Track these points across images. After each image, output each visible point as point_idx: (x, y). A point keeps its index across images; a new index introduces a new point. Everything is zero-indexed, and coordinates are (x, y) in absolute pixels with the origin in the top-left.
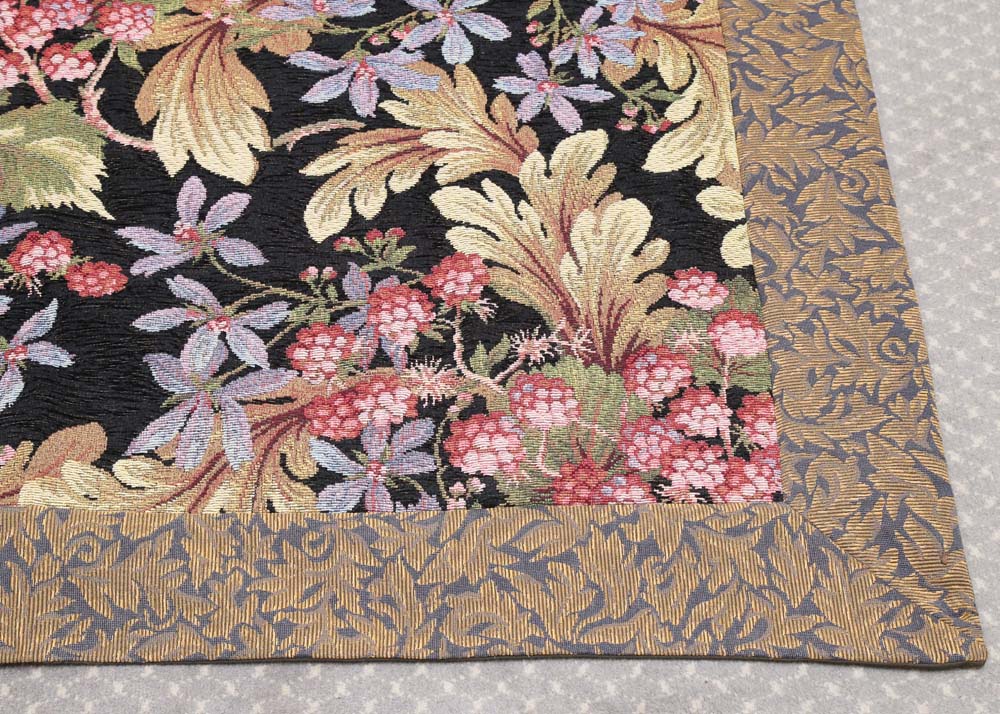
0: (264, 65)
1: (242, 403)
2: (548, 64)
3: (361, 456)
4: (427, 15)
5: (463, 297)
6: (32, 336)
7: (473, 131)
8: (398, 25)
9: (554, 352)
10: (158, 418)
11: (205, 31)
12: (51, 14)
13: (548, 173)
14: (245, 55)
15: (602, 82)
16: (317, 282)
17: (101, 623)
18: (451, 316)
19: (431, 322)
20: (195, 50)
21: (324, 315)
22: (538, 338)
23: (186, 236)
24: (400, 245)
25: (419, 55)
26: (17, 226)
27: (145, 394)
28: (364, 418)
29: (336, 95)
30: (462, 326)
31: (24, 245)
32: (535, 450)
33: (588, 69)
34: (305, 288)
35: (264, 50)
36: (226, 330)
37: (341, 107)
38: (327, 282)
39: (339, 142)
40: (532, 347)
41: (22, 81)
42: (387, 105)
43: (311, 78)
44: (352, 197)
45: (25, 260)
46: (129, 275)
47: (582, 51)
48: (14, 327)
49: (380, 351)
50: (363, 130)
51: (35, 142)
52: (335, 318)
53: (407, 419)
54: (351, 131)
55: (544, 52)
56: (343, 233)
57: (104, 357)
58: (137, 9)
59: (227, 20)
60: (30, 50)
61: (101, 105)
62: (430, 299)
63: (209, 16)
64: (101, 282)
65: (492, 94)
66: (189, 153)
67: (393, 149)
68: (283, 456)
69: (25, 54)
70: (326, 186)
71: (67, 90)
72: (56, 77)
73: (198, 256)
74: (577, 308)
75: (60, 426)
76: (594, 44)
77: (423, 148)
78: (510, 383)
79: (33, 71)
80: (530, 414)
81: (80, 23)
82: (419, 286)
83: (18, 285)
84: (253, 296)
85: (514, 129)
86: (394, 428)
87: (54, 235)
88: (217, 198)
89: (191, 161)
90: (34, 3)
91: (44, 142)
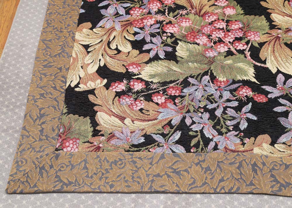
6: (246, 111)
10: (284, 134)
11: (274, 38)
12: (233, 34)
14: (286, 44)
17: (282, 185)
20: (273, 43)
23: (280, 89)
26: (237, 84)
27: (279, 128)
31: (240, 89)
35: (291, 43)
41: (229, 49)
45: (241, 93)
46: (268, 98)
48: (241, 109)
51: (236, 64)
57: (266, 118)
58: (255, 33)
59: (279, 36)
60: (229, 42)
61: (250, 55)
63: (274, 34)
64: (261, 99)
66: (277, 68)
71: (241, 52)
72: (238, 49)
73: (285, 94)
75: (259, 134)
79: (231, 47)
81: (241, 36)
83: (239, 99)
87: (247, 87)
88: (288, 79)
89: (278, 70)
90: (228, 31)
91: (239, 64)
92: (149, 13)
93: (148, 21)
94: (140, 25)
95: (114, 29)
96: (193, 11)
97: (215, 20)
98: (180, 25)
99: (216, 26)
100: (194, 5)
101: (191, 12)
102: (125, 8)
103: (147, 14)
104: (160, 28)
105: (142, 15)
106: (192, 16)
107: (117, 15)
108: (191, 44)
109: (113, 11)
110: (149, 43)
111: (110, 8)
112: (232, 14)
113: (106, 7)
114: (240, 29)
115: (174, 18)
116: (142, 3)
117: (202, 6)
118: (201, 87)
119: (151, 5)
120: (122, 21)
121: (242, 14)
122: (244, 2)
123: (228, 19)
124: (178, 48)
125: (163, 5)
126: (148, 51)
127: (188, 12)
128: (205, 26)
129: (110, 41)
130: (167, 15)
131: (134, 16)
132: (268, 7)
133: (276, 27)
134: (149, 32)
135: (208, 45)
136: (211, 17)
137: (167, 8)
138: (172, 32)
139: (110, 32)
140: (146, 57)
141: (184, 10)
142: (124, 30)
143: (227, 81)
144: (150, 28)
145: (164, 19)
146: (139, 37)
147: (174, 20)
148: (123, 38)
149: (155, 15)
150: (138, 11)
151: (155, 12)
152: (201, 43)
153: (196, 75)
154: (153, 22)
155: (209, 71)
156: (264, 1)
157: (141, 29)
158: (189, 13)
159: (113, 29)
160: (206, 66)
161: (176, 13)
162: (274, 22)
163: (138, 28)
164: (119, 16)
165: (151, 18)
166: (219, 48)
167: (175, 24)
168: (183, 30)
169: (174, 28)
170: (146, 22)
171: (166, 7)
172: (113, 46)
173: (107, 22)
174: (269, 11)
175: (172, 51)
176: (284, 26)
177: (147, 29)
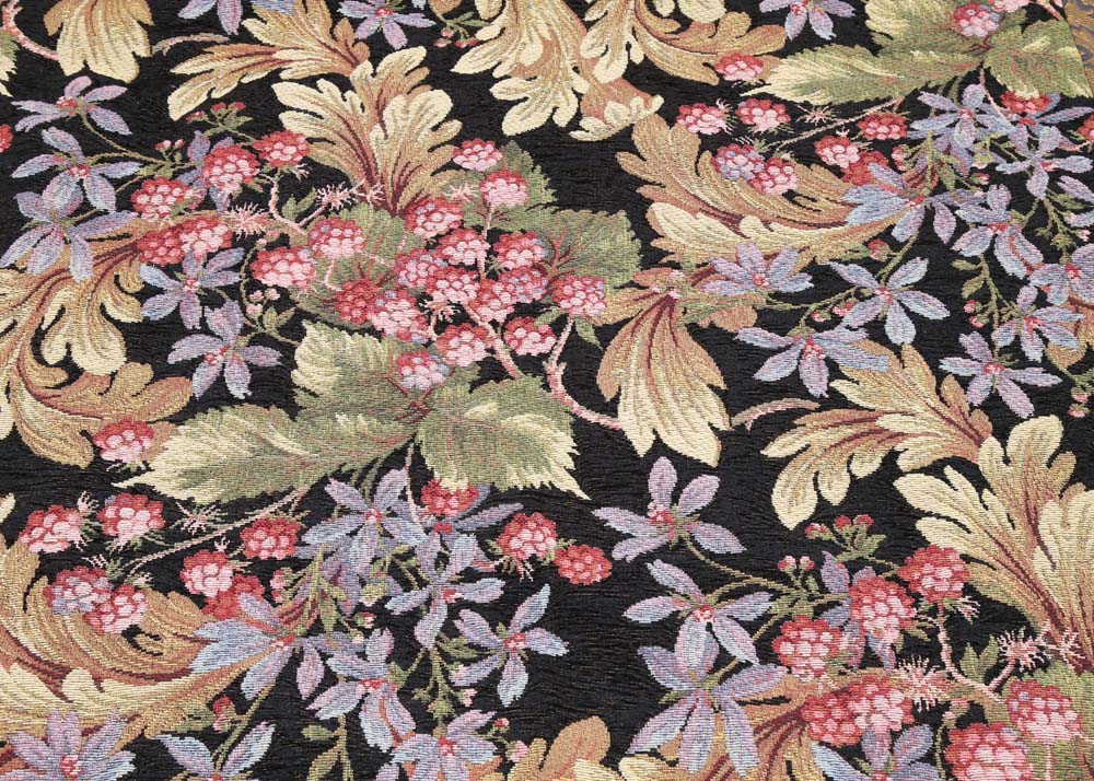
0: (714, 340)
1: (742, 703)
2: (992, 346)
3: (864, 766)
4: (866, 293)
5: (944, 594)
6: (528, 621)
7: (927, 415)
8: (839, 301)
9: (1043, 657)
10: (657, 714)
11: (654, 306)
12: (510, 287)
13: (1007, 461)
14: (694, 330)
15: (1047, 365)
16: (797, 572)
18: (933, 612)
19: (912, 619)
20: (647, 324)
21: (806, 609)
22: (1025, 640)
23: (660, 518)
24: (869, 533)
25: (862, 333)
26: (503, 507)
27: (642, 688)
28: (861, 722)
29: (787, 373)
30: (947, 625)
31: (512, 527)
32: (1042, 766)
33: (1033, 351)
34: (784, 578)
35: (712, 325)
36: (711, 620)
37: (792, 385)
38: (807, 573)
39: (796, 422)
40: (1021, 650)
41: (490, 355)
42: (837, 384)
43: (761, 356)
44: (815, 480)
45: (515, 544)
46: (611, 559)
47: (1024, 333)
48: (508, 612)
49: (868, 649)
50: (818, 410)
51: (509, 419)
52: (819, 611)
53: (905, 726)
54: (808, 412)
55: (986, 332)
56: (813, 519)
57: (597, 646)
58: (588, 282)
59: (674, 294)
60: (494, 323)
61: (564, 379)
62: (909, 593)
63: (656, 289)
64: (587, 568)
65: (940, 376)
66: (655, 432)
67: (849, 431)
68: (789, 763)
69: (489, 327)
70: (789, 469)
71: (532, 365)
72: (521, 352)
73: (675, 540)
74: (1060, 609)
75: (566, 722)
76: (1036, 326)
77: (881, 431)
78: (1006, 691)
79: (499, 344)
80: (1031, 726)
81: (537, 296)
82: (896, 579)
83: (509, 569)
84: (733, 585)
85: (967, 413)
86: (894, 735)
87: (539, 517)
88: (688, 481)
89: (658, 441)
90: (494, 276)
91: (518, 419)
92: (207, 203)
93: (200, 239)
94: (167, 255)
95: (64, 275)
96: (371, 194)
97: (450, 232)
98: (316, 255)
99: (449, 253)
100: (380, 164)
101: (362, 195)
102: (116, 183)
103: (197, 209)
104: (243, 268)
105: (180, 214)
106: (364, 215)
107: (84, 211)
108: (351, 333)
109: (69, 196)
110: (194, 331)
111: (53, 185)
112: (511, 204)
113: (38, 183)
114: (536, 266)
115: (297, 221)
116: (186, 159)
117: (407, 172)
118: (373, 520)
119: (217, 170)
120: (101, 240)
121: (548, 205)
122: (560, 155)
123: (498, 224)
124: (302, 351)
125: (261, 168)
126: (188, 368)
127: (352, 195)
128: (411, 258)
129: (44, 327)
130: (273, 209)
131: (150, 218)
132: (644, 176)
133: (664, 260)
134: (197, 284)
135: (415, 338)
136: (436, 217)
137: (275, 180)
138: (285, 282)
139: (43, 289)
140: (176, 394)
141: (340, 186)
142: (103, 276)
143: (471, 492)
144: (204, 266)
145: (260, 226)
146: (158, 309)
147: (299, 230)
148: (96, 313)
149: (229, 209)
150: (164, 196)
151: (231, 196)
152: (391, 329)
153: (359, 466)
154: (217, 242)
155: (411, 451)
156: (630, 152)
157: (171, 270)
158: (357, 201)
159: (60, 275)
160: (401, 426)
161: (308, 200)
162: (658, 236)
163: (158, 266)
164: (91, 217)
165: (212, 224)
166: (455, 349)
167: (301, 248)
168: (329, 272)
169: (296, 267)
170: (191, 241)
171: (273, 176)
172: (53, 351)
173: (39, 248)
174: (644, 191)
175: (279, 363)
176: (693, 255)
177: (192, 269)
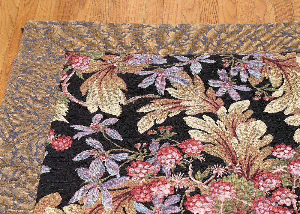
92: (161, 173)
93: (159, 190)
94: (145, 197)
95: (101, 207)
96: (236, 169)
97: (277, 189)
98: (214, 198)
99: (278, 199)
100: (238, 155)
101: (231, 170)
102: (119, 163)
103: (157, 176)
104: (181, 204)
105: (149, 178)
106: (234, 179)
107: (106, 176)
109: (99, 169)
111: (93, 165)
113: (86, 163)
115: (203, 181)
116: (149, 152)
117: (251, 160)
119: (164, 157)
120: (115, 190)
125: (183, 156)
127: (227, 170)
128: (259, 201)
130: (191, 176)
131: (135, 179)
134: (161, 212)
136: (268, 181)
137: (190, 162)
141: (221, 165)
142: (117, 207)
144: (163, 203)
145: (186, 184)
147: (204, 186)
149: (171, 176)
150: (141, 169)
151: (171, 169)
154: (167, 192)
157: (148, 205)
158: (229, 173)
159: (99, 207)
161: (206, 173)
163: (142, 203)
164: (109, 179)
165: (164, 183)
167: (206, 195)
168: (222, 207)
169: (205, 204)
170: (156, 191)
171: (189, 160)
173: (89, 194)
177: (157, 205)
